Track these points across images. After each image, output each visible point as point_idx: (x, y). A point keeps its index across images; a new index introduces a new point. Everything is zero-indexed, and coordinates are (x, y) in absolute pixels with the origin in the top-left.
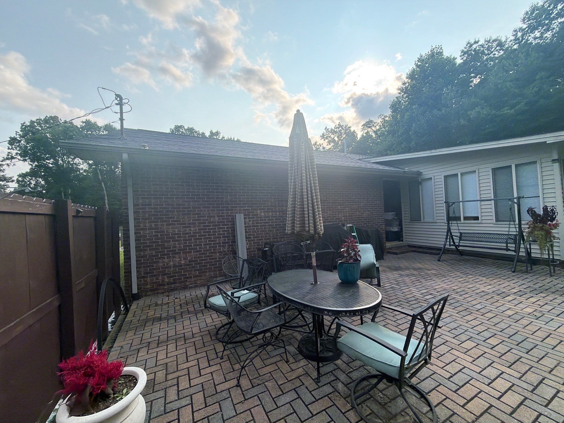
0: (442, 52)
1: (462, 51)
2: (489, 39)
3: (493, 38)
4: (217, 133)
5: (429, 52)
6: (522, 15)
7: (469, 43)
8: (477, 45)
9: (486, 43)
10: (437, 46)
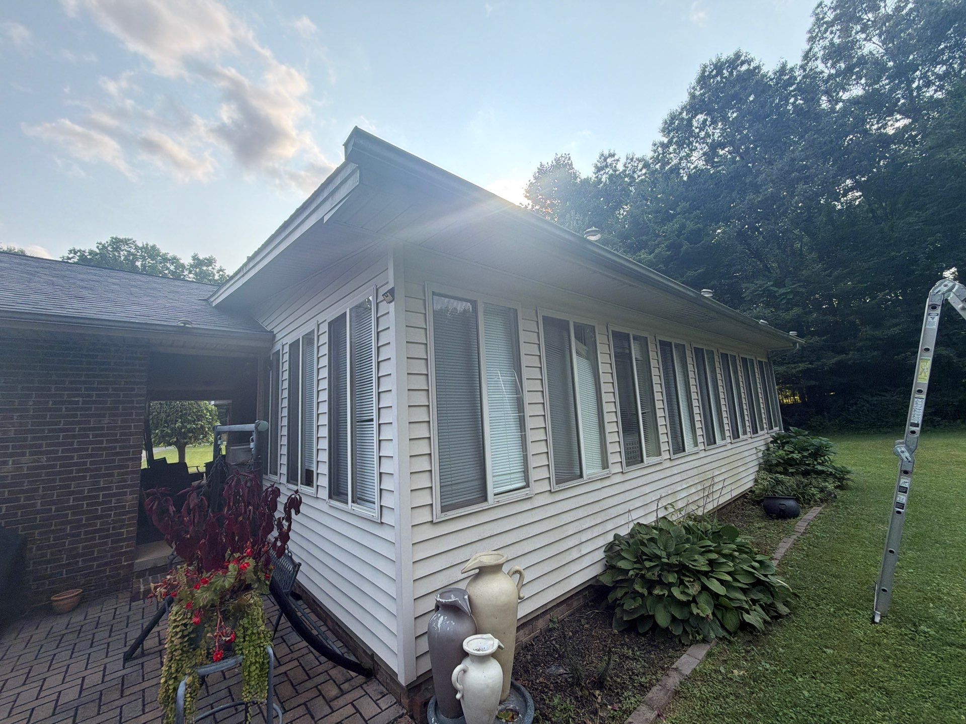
0: (572, 164)
1: (596, 166)
2: (631, 156)
3: (637, 156)
4: (210, 262)
5: (554, 162)
6: (660, 125)
7: (602, 155)
8: (613, 159)
9: (629, 161)
10: (563, 155)
